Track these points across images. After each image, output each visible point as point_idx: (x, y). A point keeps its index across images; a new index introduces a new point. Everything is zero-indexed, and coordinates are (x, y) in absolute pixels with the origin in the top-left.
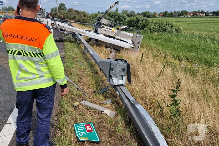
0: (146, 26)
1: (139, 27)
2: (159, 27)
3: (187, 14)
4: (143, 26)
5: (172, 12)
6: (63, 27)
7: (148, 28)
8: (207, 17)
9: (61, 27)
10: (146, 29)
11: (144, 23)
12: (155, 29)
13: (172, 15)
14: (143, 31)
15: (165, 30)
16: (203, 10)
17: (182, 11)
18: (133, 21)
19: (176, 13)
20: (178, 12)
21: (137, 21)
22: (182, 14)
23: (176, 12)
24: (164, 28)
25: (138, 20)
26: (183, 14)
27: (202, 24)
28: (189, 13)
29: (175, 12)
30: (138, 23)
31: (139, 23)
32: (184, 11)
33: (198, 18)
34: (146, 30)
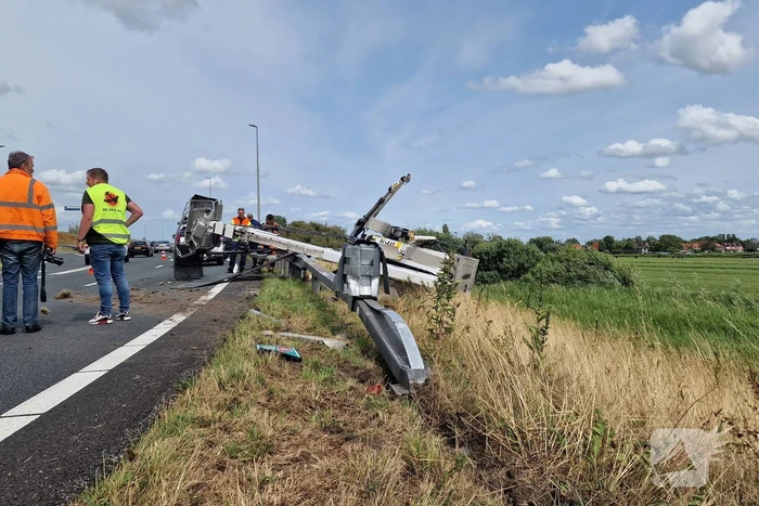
0: (526, 270)
1: (506, 273)
2: (568, 271)
3: (681, 247)
4: (519, 269)
5: (629, 240)
6: (265, 239)
7: (533, 274)
8: (749, 256)
9: (260, 240)
10: (529, 276)
11: (521, 260)
12: (555, 275)
13: (630, 248)
14: (518, 282)
15: (585, 280)
16: (734, 235)
17: (662, 237)
18: (487, 254)
19: (644, 242)
20: (648, 240)
21: (499, 253)
22: (665, 246)
23: (644, 239)
24: (583, 273)
25: (504, 251)
26: (667, 247)
27: (728, 273)
28: (686, 242)
29: (638, 240)
30: (502, 261)
31: (505, 260)
32: (669, 236)
33: (719, 259)
34: (527, 280)
